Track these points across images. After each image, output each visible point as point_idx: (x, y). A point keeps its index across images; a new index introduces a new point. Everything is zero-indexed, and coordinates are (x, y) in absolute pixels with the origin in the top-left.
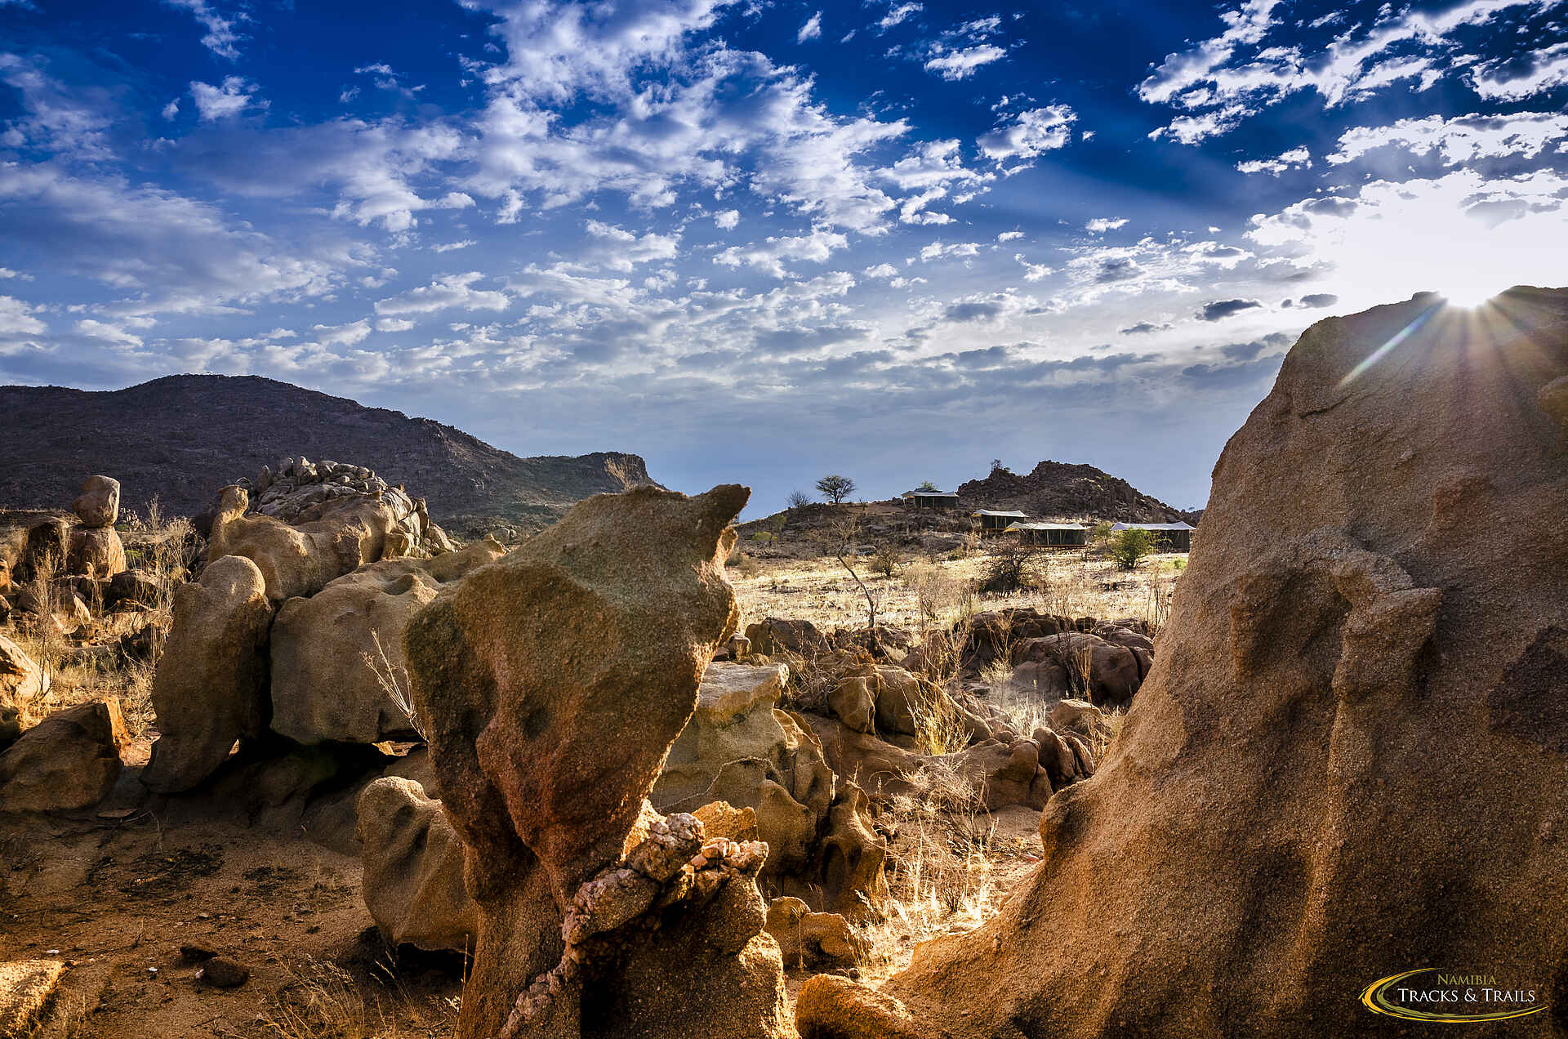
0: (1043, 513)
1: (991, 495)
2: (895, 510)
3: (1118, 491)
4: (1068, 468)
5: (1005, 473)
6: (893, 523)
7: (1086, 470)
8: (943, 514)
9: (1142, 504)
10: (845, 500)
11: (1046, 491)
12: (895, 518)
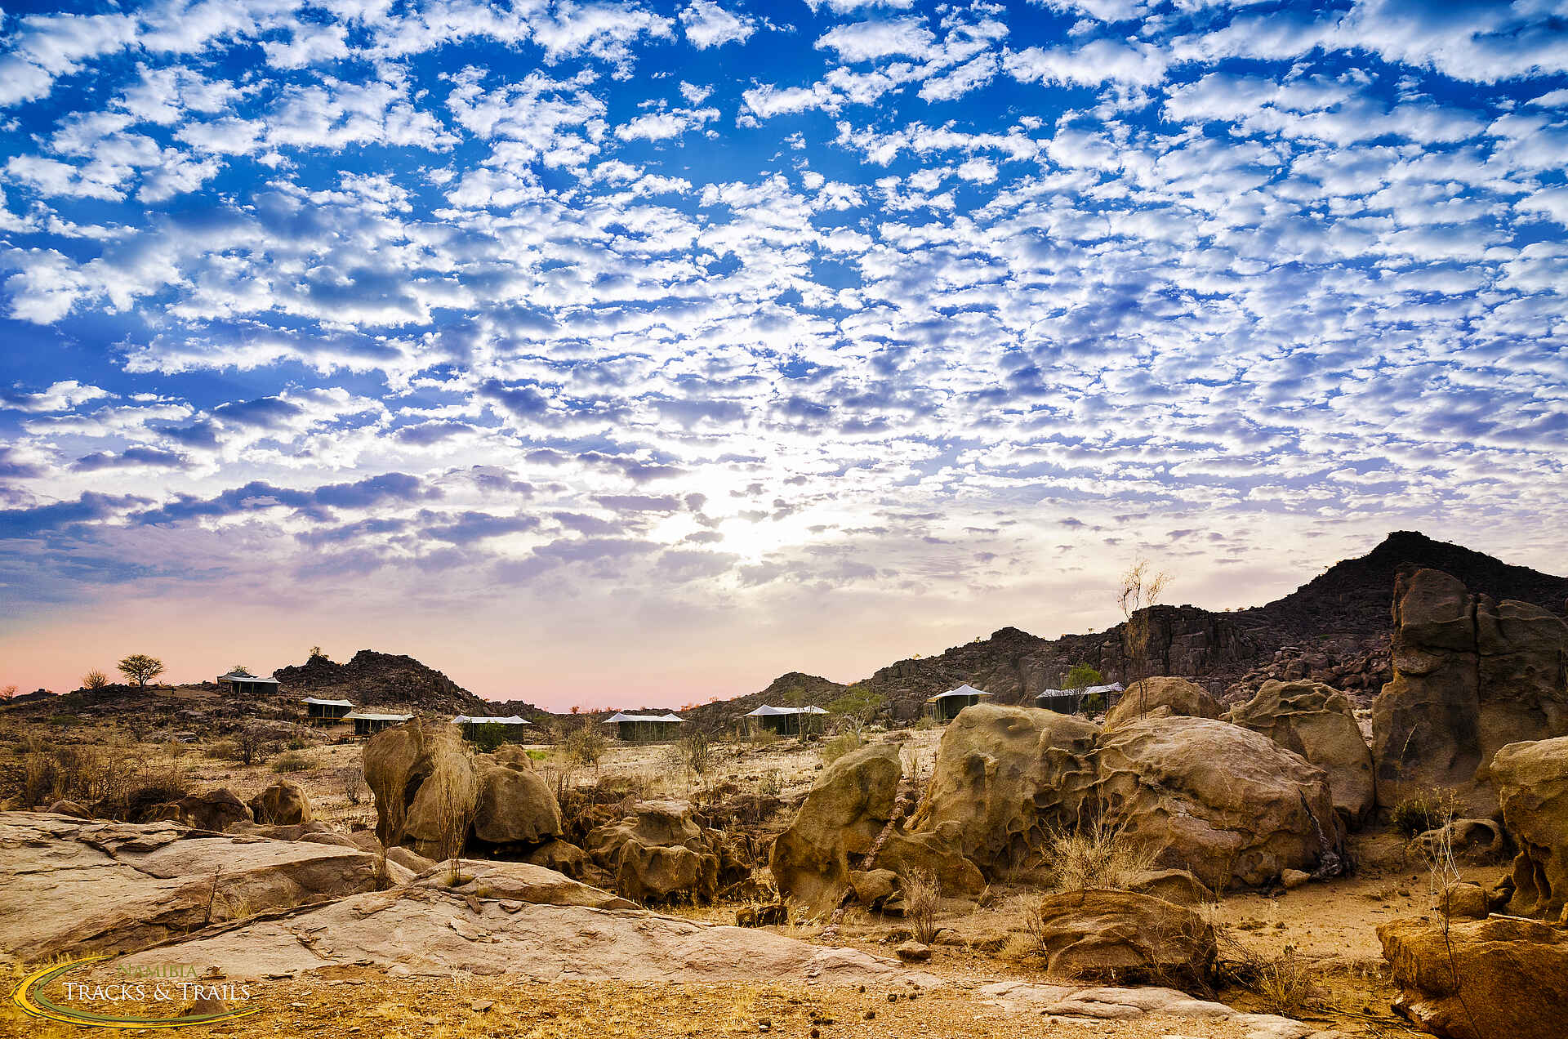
0: (365, 702)
1: (309, 683)
2: (209, 694)
3: (436, 683)
4: (388, 659)
5: (323, 660)
6: (211, 709)
7: (405, 661)
8: (265, 701)
9: (459, 697)
10: (150, 682)
11: (366, 680)
12: (211, 702)
